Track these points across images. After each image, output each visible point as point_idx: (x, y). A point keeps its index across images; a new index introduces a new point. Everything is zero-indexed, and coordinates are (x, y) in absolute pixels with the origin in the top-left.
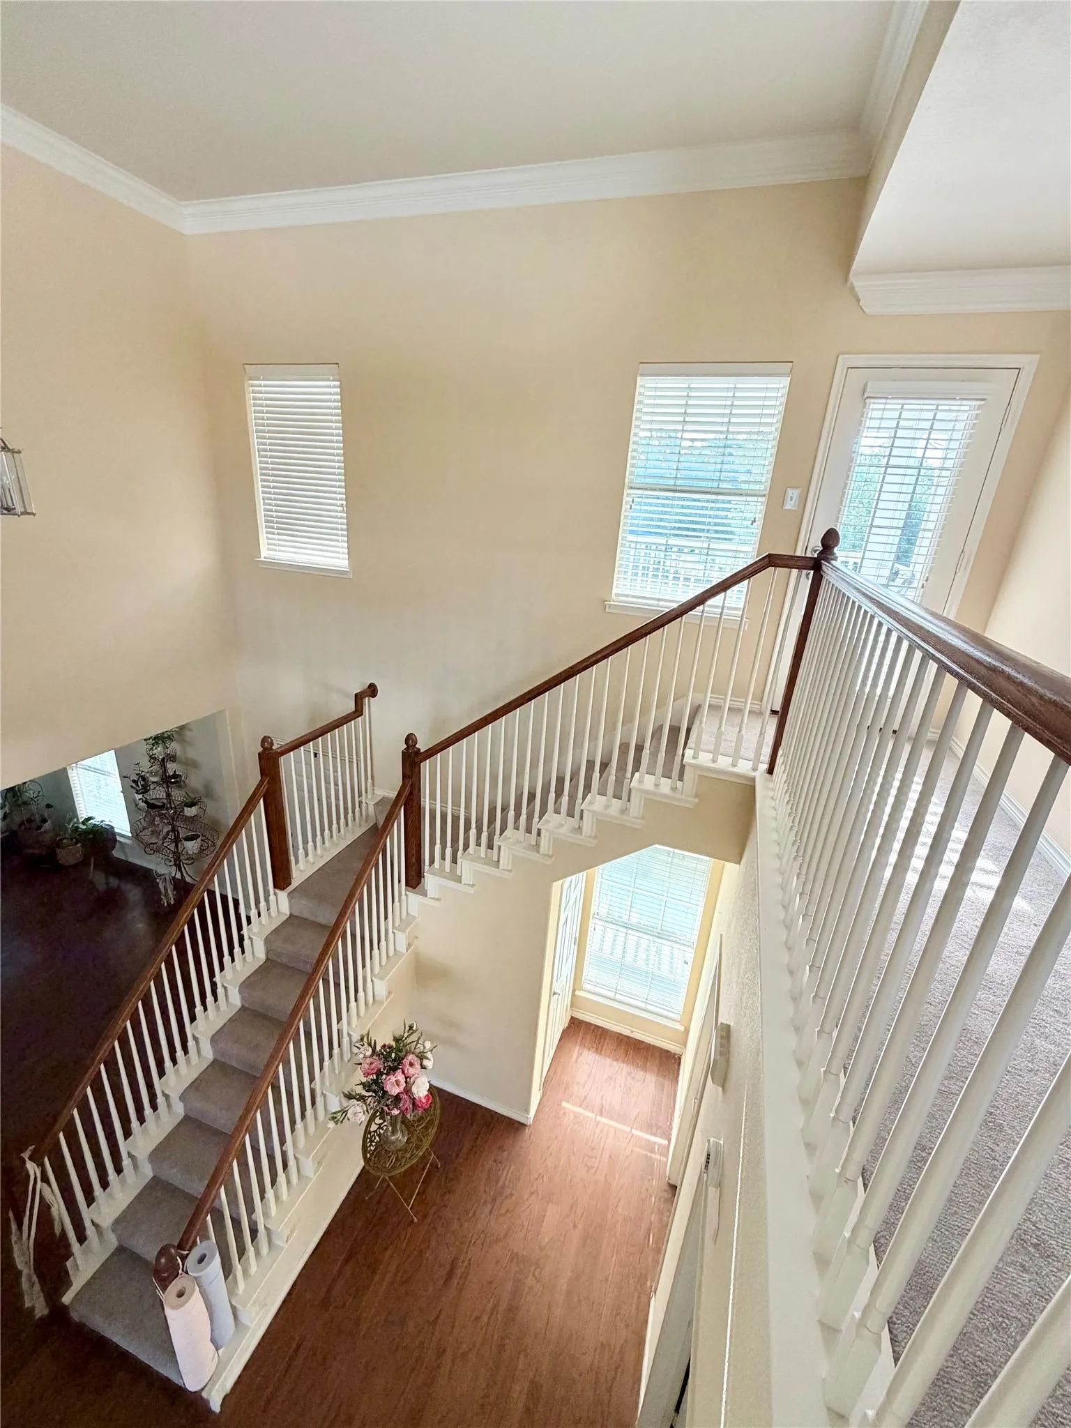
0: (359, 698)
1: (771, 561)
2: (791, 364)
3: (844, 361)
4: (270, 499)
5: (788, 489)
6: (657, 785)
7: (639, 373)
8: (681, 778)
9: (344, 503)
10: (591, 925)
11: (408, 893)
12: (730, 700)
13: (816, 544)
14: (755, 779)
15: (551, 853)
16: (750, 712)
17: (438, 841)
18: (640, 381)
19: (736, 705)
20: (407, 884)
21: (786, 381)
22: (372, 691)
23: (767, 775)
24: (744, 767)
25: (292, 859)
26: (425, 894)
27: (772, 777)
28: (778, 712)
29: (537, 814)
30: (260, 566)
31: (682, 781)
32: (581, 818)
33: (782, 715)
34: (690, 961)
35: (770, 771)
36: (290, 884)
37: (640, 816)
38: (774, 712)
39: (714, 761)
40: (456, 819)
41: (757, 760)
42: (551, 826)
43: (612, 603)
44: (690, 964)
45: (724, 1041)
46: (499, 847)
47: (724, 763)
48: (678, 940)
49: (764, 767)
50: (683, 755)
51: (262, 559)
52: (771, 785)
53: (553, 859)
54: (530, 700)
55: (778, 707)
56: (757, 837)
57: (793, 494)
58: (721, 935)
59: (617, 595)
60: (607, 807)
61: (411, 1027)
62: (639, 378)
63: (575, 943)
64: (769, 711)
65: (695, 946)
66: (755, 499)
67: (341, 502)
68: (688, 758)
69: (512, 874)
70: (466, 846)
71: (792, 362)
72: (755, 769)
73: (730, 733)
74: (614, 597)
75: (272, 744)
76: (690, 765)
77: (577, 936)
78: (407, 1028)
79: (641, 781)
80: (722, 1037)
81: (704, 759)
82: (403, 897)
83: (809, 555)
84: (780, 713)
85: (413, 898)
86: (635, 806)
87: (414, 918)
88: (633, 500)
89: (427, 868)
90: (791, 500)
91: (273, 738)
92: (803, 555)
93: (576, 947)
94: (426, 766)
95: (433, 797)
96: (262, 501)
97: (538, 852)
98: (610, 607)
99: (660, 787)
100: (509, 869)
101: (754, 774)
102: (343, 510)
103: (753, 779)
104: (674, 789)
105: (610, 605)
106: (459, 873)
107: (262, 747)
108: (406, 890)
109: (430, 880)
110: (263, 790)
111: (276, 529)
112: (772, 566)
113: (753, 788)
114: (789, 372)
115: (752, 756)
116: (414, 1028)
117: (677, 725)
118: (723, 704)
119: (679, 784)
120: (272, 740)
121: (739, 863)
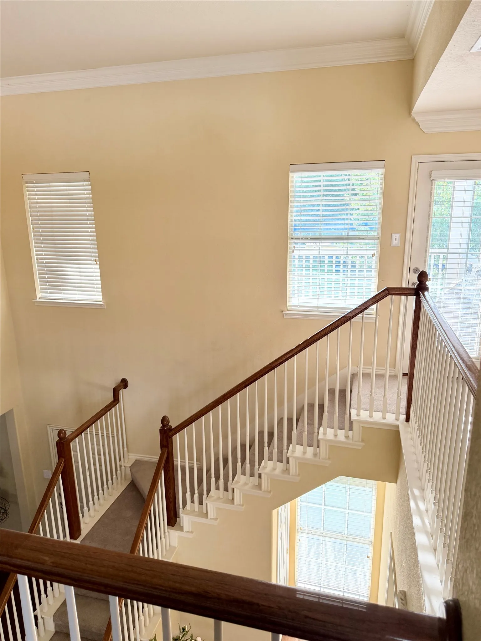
0: (116, 391)
1: (388, 292)
2: (384, 161)
3: (415, 159)
4: (42, 259)
5: (393, 234)
6: (336, 436)
7: (290, 170)
8: (351, 429)
9: (97, 258)
10: (297, 538)
11: (169, 530)
12: (376, 369)
13: (414, 279)
14: (398, 426)
15: (269, 490)
16: (389, 376)
17: (188, 490)
18: (291, 174)
19: (380, 372)
20: (168, 524)
21: (383, 171)
22: (124, 384)
23: (406, 422)
24: (391, 418)
25: (80, 515)
26: (181, 529)
27: (409, 424)
28: (407, 374)
29: (257, 463)
30: (36, 304)
31: (352, 430)
32: (288, 462)
33: (410, 376)
34: (371, 555)
35: (408, 420)
36: (80, 534)
37: (327, 458)
38: (404, 374)
39: (371, 416)
40: (200, 470)
41: (398, 414)
42: (268, 470)
43: (287, 312)
44: (371, 558)
45: (403, 602)
46: (233, 489)
47: (377, 416)
48: (360, 541)
49: (403, 417)
50: (350, 414)
51: (38, 300)
52: (409, 430)
53: (272, 493)
54: (246, 387)
55: (407, 371)
56: (405, 466)
57: (396, 236)
58: (391, 533)
59: (290, 306)
60: (304, 453)
61: (184, 629)
62: (290, 173)
63: (287, 552)
64: (401, 375)
65: (373, 543)
66: (373, 241)
67: (95, 258)
68: (354, 417)
69: (244, 507)
70: (209, 491)
71: (385, 160)
72: (397, 419)
73: (378, 394)
74: (288, 308)
75: (65, 434)
76: (356, 420)
77: (288, 547)
78: (182, 630)
79: (325, 434)
80: (402, 599)
81: (364, 415)
82: (167, 534)
83: (410, 286)
84: (409, 375)
85: (174, 535)
86: (323, 450)
87: (175, 548)
88: (294, 246)
89: (181, 510)
90: (396, 241)
91: (65, 430)
92: (407, 287)
93: (288, 555)
94: (177, 438)
95: (183, 457)
96: (36, 261)
97: (261, 489)
98: (286, 315)
99: (338, 436)
100: (242, 504)
101: (397, 423)
102: (97, 263)
103: (397, 426)
104: (347, 437)
105: (286, 314)
106: (205, 511)
107: (58, 436)
108: (168, 528)
109: (185, 519)
110: (61, 468)
111: (47, 279)
112: (391, 295)
113: (397, 432)
114: (384, 166)
115: (395, 410)
116: (186, 630)
117: (344, 388)
118: (371, 372)
119: (350, 433)
120: (65, 432)
121: (396, 482)
